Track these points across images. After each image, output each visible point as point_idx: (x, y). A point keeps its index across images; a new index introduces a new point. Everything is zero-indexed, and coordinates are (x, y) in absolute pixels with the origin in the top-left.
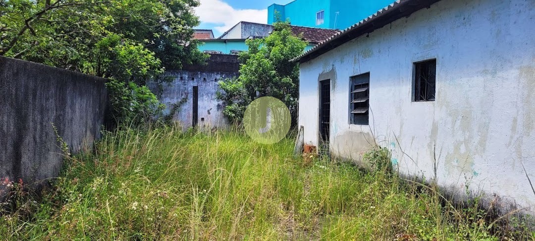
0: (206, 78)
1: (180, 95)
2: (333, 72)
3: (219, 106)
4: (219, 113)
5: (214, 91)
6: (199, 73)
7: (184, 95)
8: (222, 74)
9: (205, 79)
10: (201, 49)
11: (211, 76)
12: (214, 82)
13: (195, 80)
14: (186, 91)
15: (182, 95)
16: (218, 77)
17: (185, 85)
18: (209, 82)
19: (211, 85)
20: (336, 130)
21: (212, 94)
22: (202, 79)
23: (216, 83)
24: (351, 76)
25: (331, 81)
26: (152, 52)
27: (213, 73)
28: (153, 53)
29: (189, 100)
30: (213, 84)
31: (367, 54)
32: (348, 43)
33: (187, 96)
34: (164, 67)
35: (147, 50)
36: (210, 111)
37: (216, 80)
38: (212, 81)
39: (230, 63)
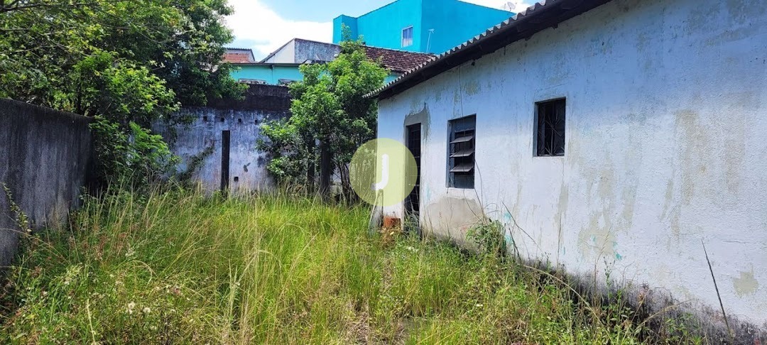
0: (242, 118)
1: (203, 144)
2: (425, 114)
3: (260, 159)
4: (261, 170)
5: (253, 138)
6: (232, 111)
7: (209, 143)
8: (265, 114)
9: (240, 120)
10: (235, 76)
11: (250, 116)
12: (253, 125)
13: (226, 121)
14: (212, 138)
15: (206, 143)
16: (260, 117)
17: (210, 128)
18: (247, 125)
19: (249, 130)
20: (429, 196)
21: (251, 143)
22: (236, 120)
23: (257, 126)
24: (450, 119)
25: (422, 126)
26: (162, 79)
27: (253, 111)
28: (164, 81)
29: (216, 150)
30: (253, 128)
31: (472, 89)
32: (446, 73)
33: (213, 145)
34: (179, 103)
35: (154, 76)
36: (248, 167)
37: (257, 122)
38: (251, 123)
39: (278, 98)
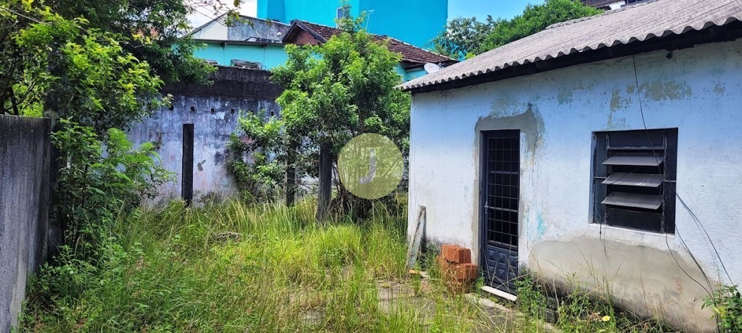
0: (196, 107)
1: (148, 138)
2: (530, 117)
3: (218, 156)
4: (220, 168)
5: (209, 130)
6: (183, 97)
7: (154, 136)
8: (223, 100)
9: (193, 109)
11: (205, 104)
12: (209, 115)
13: (175, 110)
14: (158, 130)
15: (150, 136)
16: (218, 106)
17: (156, 118)
18: (201, 114)
19: (204, 120)
21: (206, 135)
22: (189, 109)
23: (214, 116)
25: (522, 135)
27: (208, 98)
29: (163, 145)
30: (208, 118)
31: (670, 92)
33: (160, 138)
36: (203, 166)
37: (213, 111)
38: (207, 112)
39: (238, 83)
